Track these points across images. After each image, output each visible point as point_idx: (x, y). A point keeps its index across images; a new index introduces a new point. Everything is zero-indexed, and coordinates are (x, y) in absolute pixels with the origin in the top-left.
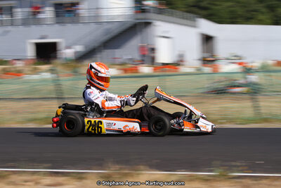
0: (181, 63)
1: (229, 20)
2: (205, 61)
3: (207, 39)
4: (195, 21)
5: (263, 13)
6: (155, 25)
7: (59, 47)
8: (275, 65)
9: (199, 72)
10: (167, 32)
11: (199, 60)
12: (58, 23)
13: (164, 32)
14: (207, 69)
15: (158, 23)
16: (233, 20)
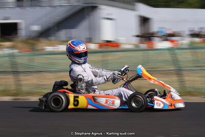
3: (145, 21)
4: (134, 5)
6: (100, 9)
7: (19, 27)
9: (137, 49)
10: (111, 14)
12: (18, 6)
13: (108, 14)
14: (144, 46)
15: (103, 7)
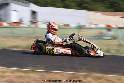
0: (21, 23)
1: (44, 5)
2: (32, 22)
3: (34, 13)
4: (28, 4)
5: (59, 3)
8: (63, 26)
9: (29, 27)
10: (16, 8)
11: (30, 22)
14: (33, 26)
15: (12, 4)
16: (46, 5)
